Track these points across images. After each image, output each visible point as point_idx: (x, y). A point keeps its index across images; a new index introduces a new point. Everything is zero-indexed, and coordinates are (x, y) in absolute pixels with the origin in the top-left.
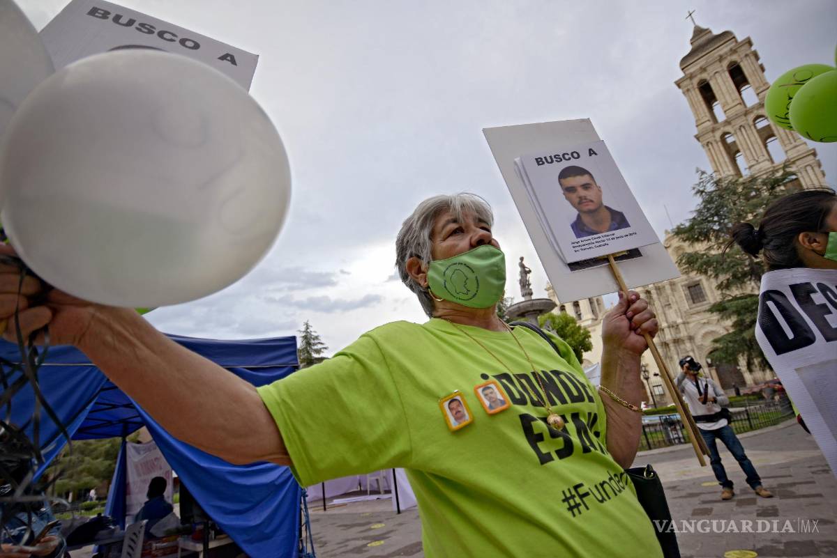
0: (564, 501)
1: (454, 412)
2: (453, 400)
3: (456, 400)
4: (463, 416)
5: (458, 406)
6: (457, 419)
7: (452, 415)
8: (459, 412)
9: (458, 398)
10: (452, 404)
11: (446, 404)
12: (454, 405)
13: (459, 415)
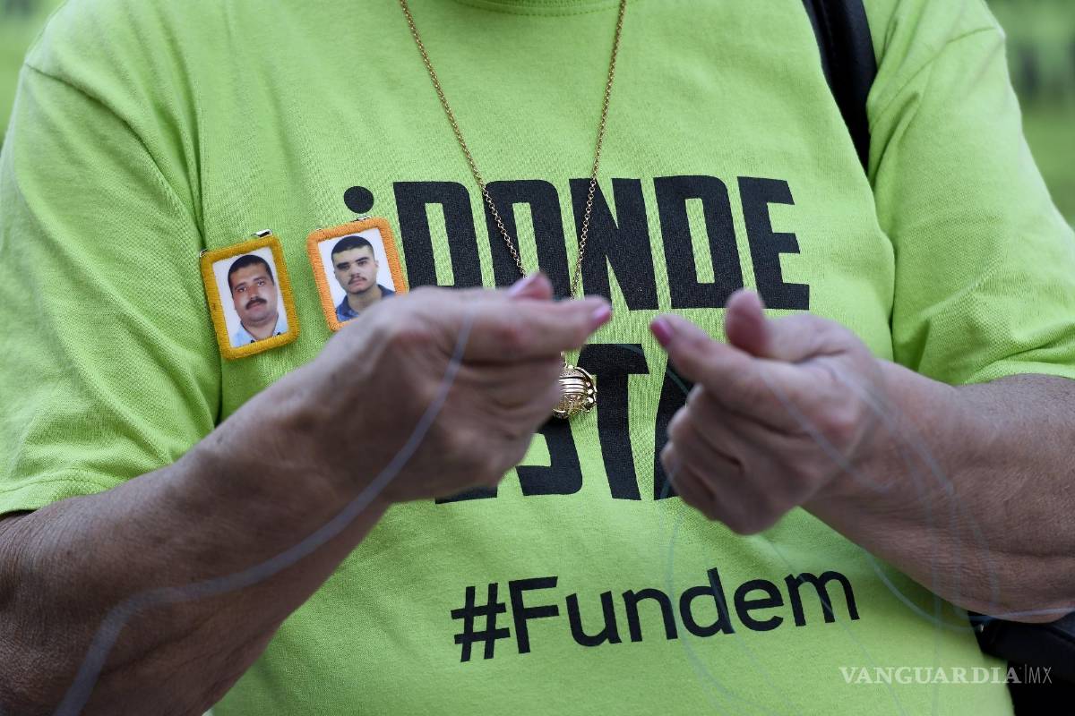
0: (456, 614)
1: (244, 301)
2: (247, 261)
3: (258, 260)
4: (271, 317)
5: (260, 281)
6: (247, 323)
7: (237, 308)
8: (263, 301)
9: (265, 254)
10: (242, 271)
11: (221, 269)
12: (248, 275)
13: (257, 312)
